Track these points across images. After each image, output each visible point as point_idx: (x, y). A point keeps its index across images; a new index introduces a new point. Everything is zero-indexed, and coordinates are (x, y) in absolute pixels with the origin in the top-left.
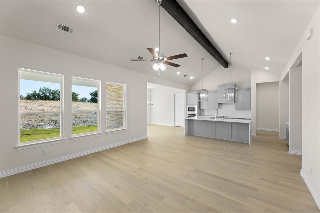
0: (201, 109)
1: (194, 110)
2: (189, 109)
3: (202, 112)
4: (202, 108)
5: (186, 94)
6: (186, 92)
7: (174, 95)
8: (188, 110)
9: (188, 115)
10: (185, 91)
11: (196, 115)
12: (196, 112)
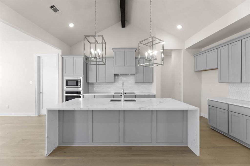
0: (88, 83)
1: (77, 85)
2: (68, 83)
3: (89, 88)
4: (90, 82)
5: (62, 58)
6: (63, 53)
7: (39, 57)
8: (67, 85)
9: (67, 93)
10: (60, 52)
11: (82, 93)
12: (81, 89)
